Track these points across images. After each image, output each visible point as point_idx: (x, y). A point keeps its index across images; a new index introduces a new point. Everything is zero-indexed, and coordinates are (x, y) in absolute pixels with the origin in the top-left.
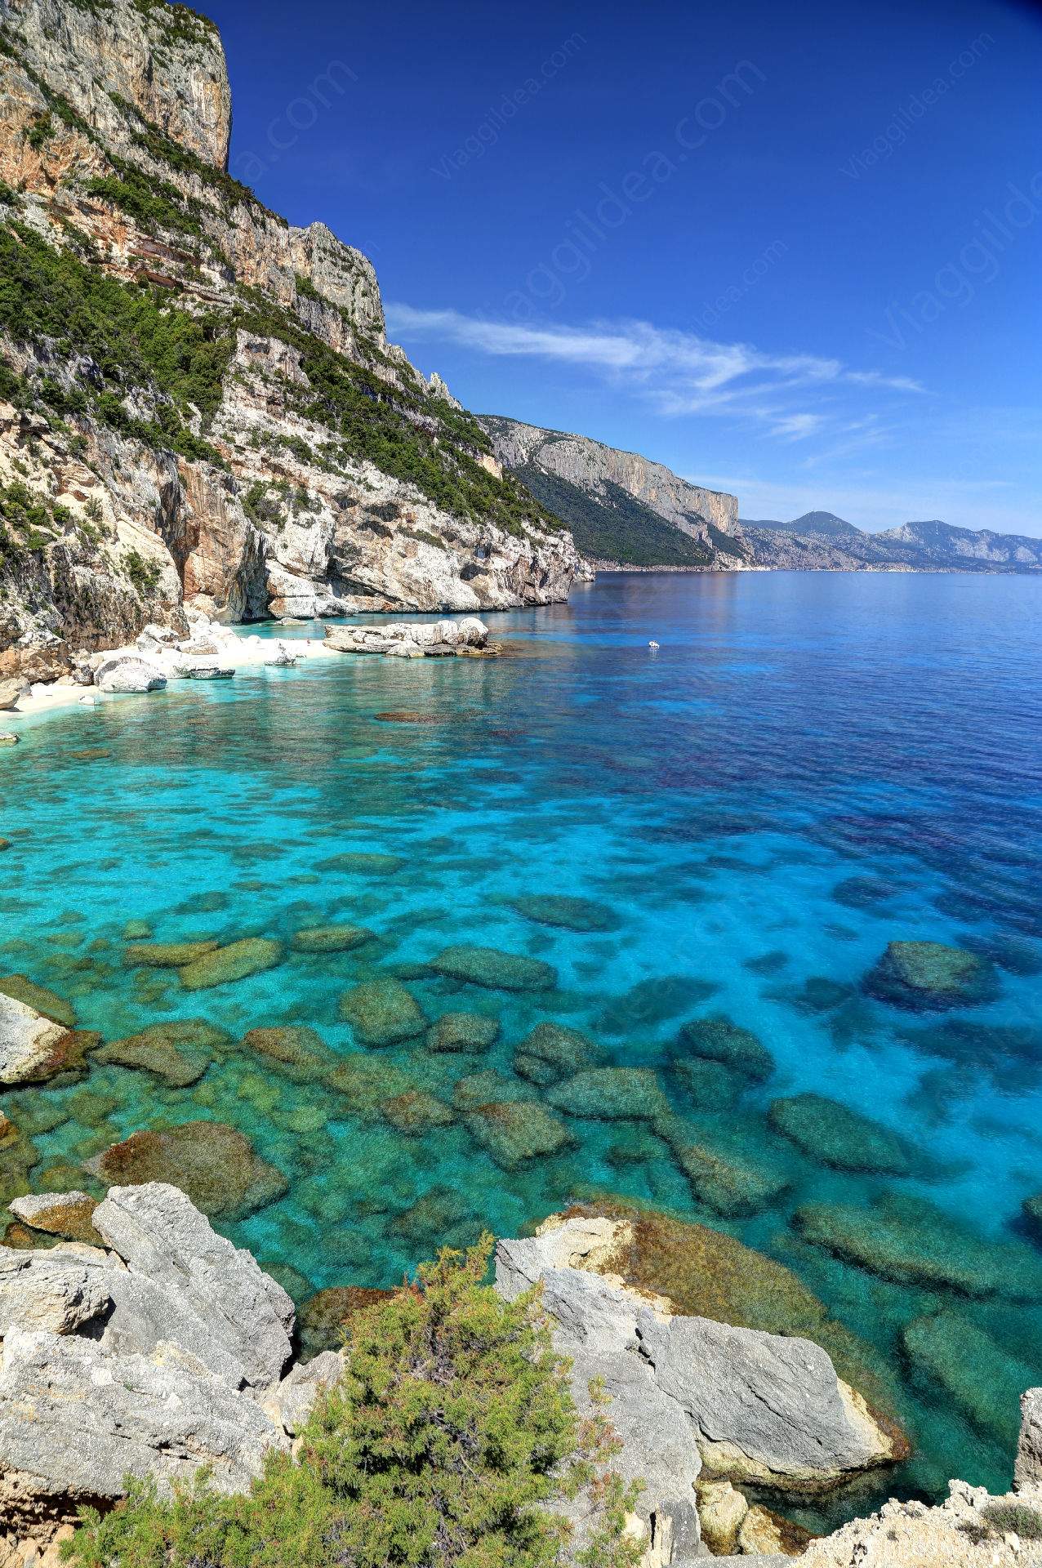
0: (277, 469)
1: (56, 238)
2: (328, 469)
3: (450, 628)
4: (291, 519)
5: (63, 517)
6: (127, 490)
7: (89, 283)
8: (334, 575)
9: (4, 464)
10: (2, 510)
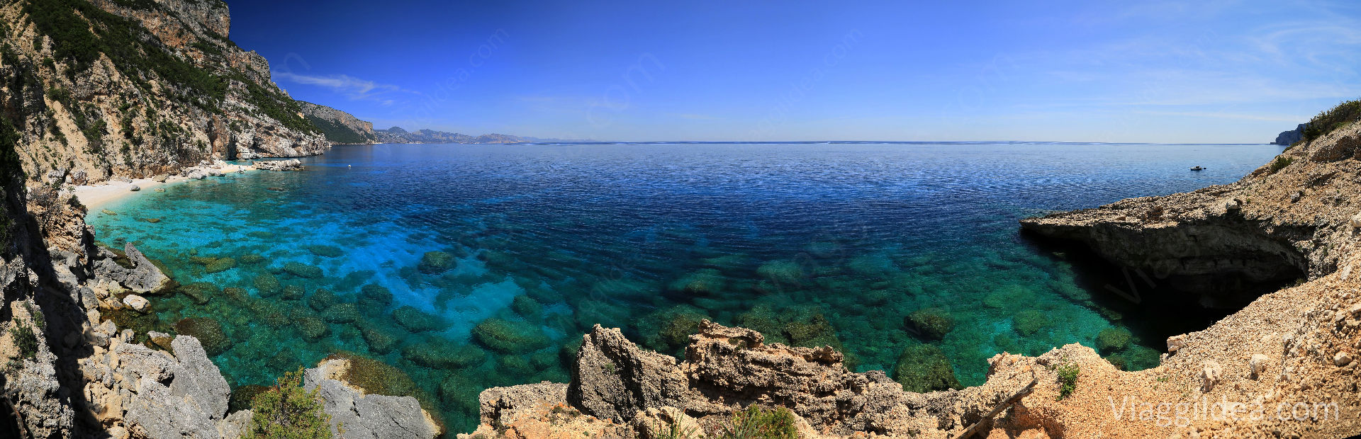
0: (240, 116)
2: (254, 116)
4: (243, 131)
8: (255, 146)
9: (167, 117)
10: (166, 128)
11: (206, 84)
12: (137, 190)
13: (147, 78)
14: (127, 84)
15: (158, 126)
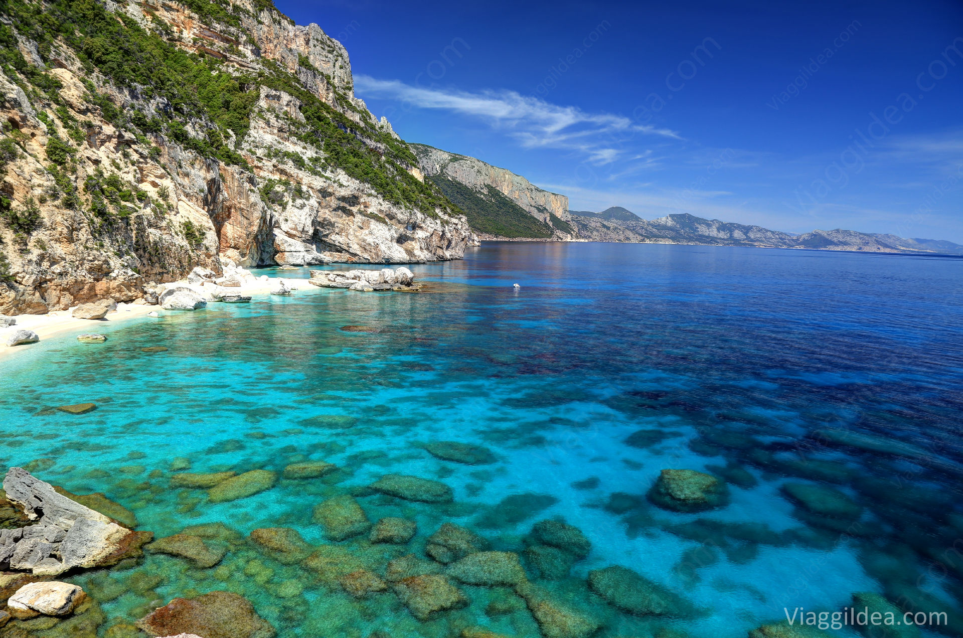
0: (282, 172)
1: (147, 24)
2: (315, 173)
3: (389, 273)
4: (290, 203)
5: (143, 197)
6: (186, 182)
7: (167, 53)
8: (317, 239)
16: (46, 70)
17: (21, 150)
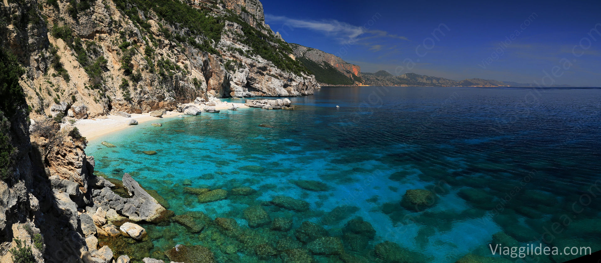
0: (234, 57)
2: (248, 57)
3: (280, 101)
4: (237, 70)
5: (178, 68)
6: (195, 62)
7: (189, 10)
8: (248, 85)
9: (165, 55)
10: (163, 66)
11: (203, 25)
12: (135, 124)
13: (146, 17)
14: (127, 23)
15: (156, 63)
16: (146, 21)
17: (136, 51)
